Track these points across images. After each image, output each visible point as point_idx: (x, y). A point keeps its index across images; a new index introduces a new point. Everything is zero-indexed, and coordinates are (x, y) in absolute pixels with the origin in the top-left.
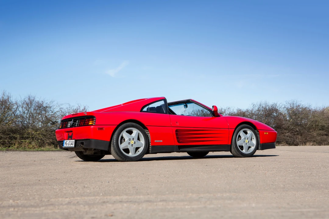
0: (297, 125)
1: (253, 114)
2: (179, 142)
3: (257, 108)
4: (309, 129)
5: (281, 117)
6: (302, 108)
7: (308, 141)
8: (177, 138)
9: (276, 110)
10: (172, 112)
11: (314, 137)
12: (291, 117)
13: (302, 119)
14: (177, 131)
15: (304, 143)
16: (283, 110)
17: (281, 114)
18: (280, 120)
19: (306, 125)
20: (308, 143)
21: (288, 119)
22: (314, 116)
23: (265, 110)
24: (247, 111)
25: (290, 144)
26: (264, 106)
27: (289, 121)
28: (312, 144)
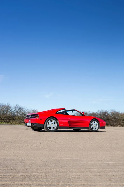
0: (114, 118)
1: (98, 114)
2: (69, 125)
3: (100, 112)
4: (119, 120)
5: (109, 115)
6: (116, 112)
7: (118, 125)
8: (69, 124)
9: (107, 113)
10: (67, 114)
11: (120, 123)
12: (112, 115)
13: (116, 116)
14: (69, 121)
15: (117, 125)
16: (109, 113)
17: (109, 114)
18: (108, 116)
19: (118, 119)
20: (118, 126)
21: (111, 116)
22: (121, 116)
23: (103, 113)
24: (96, 113)
25: (112, 126)
26: (102, 111)
27: (112, 117)
28: (120, 126)
